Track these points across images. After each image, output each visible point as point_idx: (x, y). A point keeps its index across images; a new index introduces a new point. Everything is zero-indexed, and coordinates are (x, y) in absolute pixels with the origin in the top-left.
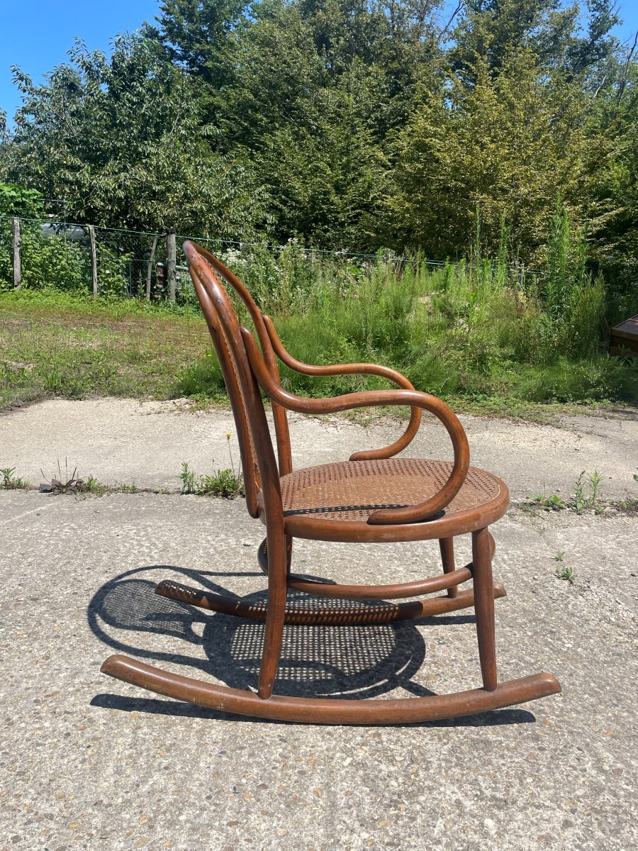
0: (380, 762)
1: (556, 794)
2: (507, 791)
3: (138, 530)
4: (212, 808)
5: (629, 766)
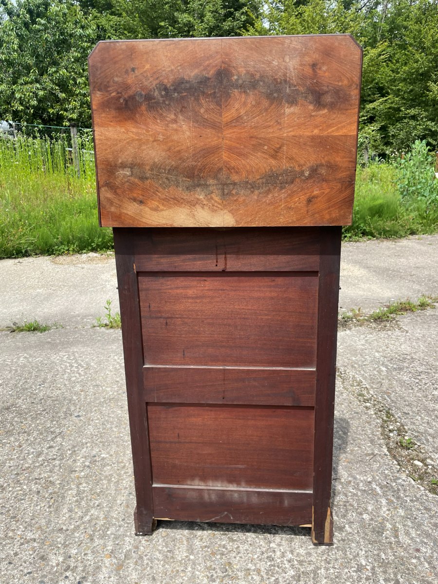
3: (69, 355)
4: (126, 525)
5: (355, 478)
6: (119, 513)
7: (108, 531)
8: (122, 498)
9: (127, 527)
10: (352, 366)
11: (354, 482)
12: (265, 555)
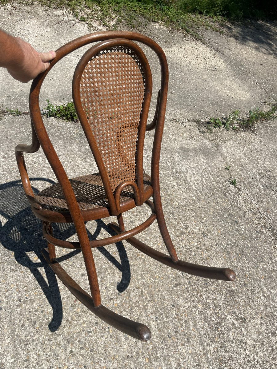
0: (206, 309)
1: (256, 311)
2: (244, 314)
5: (271, 293)
6: (157, 337)
7: (157, 354)
8: (154, 323)
9: (167, 348)
10: (244, 184)
11: (271, 296)
12: (246, 360)
